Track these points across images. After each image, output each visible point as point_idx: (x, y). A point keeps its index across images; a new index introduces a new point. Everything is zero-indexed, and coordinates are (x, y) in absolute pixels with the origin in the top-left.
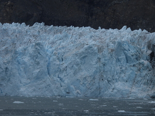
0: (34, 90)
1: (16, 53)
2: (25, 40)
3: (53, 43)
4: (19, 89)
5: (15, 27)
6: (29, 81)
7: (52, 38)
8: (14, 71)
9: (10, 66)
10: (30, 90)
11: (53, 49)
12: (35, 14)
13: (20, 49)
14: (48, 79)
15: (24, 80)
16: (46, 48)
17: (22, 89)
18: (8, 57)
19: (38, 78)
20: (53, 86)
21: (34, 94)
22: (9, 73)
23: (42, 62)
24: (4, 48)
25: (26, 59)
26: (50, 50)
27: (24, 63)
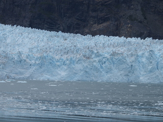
0: (149, 79)
1: (137, 56)
2: (143, 48)
3: (160, 50)
4: (139, 78)
5: (134, 40)
6: (145, 73)
7: (159, 47)
8: (136, 67)
9: (134, 64)
10: (146, 78)
11: (160, 53)
12: (145, 32)
13: (140, 53)
14: (157, 72)
15: (142, 73)
16: (156, 53)
17: (141, 78)
18: (133, 58)
19: (151, 71)
20: (160, 76)
21: (149, 81)
22: (133, 68)
23: (153, 62)
24: (130, 53)
25: (144, 60)
26: (159, 54)
27: (143, 62)
